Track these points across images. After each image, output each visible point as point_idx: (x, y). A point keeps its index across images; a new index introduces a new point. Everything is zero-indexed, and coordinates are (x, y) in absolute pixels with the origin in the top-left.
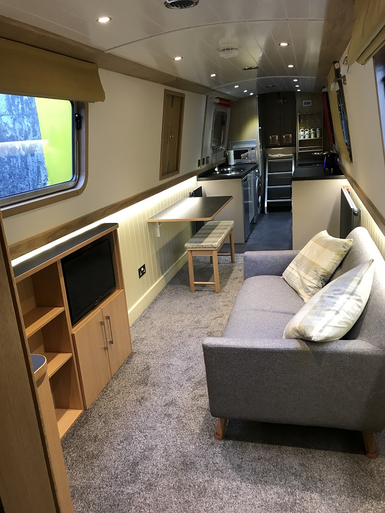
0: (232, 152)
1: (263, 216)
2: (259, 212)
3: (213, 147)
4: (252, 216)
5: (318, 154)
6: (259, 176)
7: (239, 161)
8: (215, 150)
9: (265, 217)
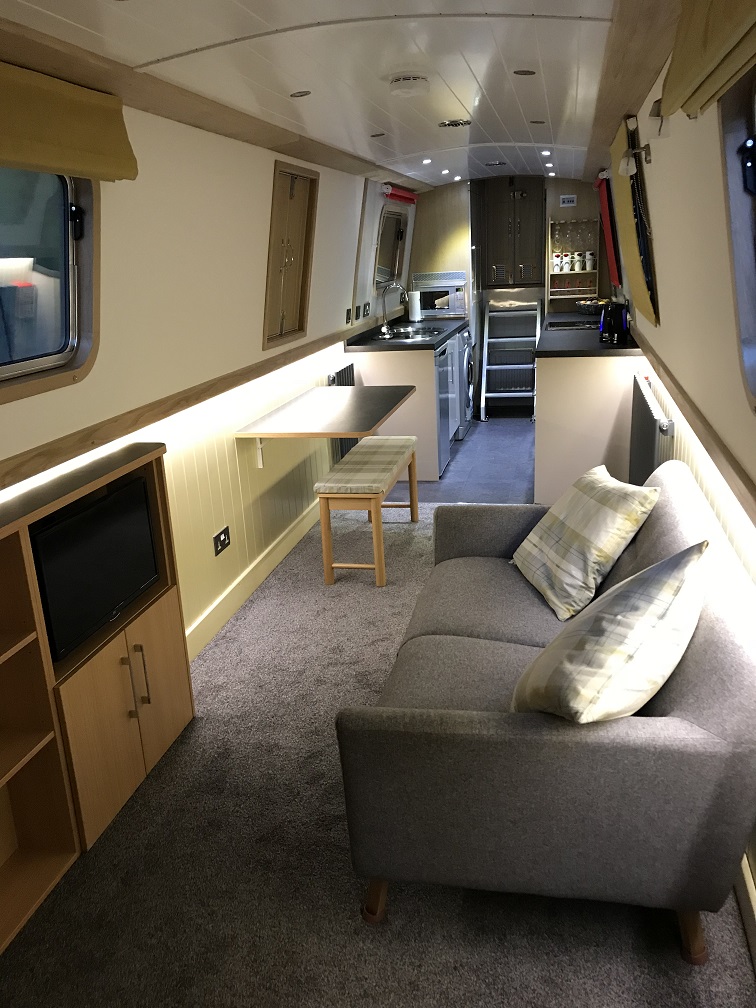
0: (417, 296)
1: (476, 426)
2: (469, 417)
3: (378, 283)
4: (454, 424)
5: (588, 303)
6: (469, 344)
7: (430, 312)
8: (382, 289)
9: (482, 426)
